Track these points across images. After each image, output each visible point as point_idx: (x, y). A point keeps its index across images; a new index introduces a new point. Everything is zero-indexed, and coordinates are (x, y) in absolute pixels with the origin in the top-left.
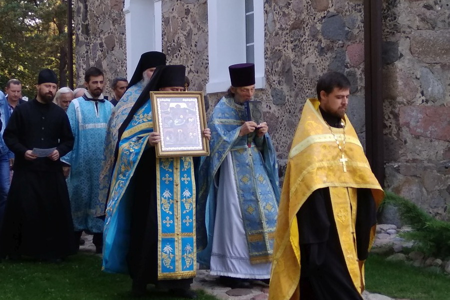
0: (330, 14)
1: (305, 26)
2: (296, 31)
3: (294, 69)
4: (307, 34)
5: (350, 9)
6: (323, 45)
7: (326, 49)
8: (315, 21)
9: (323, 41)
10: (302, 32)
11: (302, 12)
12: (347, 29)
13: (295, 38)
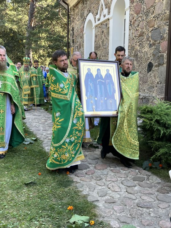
0: (155, 28)
1: (144, 34)
2: (141, 37)
3: (139, 54)
4: (145, 38)
5: (164, 25)
6: (151, 43)
7: (152, 45)
8: (149, 32)
9: (151, 41)
10: (143, 37)
11: (143, 29)
12: (161, 34)
13: (140, 40)
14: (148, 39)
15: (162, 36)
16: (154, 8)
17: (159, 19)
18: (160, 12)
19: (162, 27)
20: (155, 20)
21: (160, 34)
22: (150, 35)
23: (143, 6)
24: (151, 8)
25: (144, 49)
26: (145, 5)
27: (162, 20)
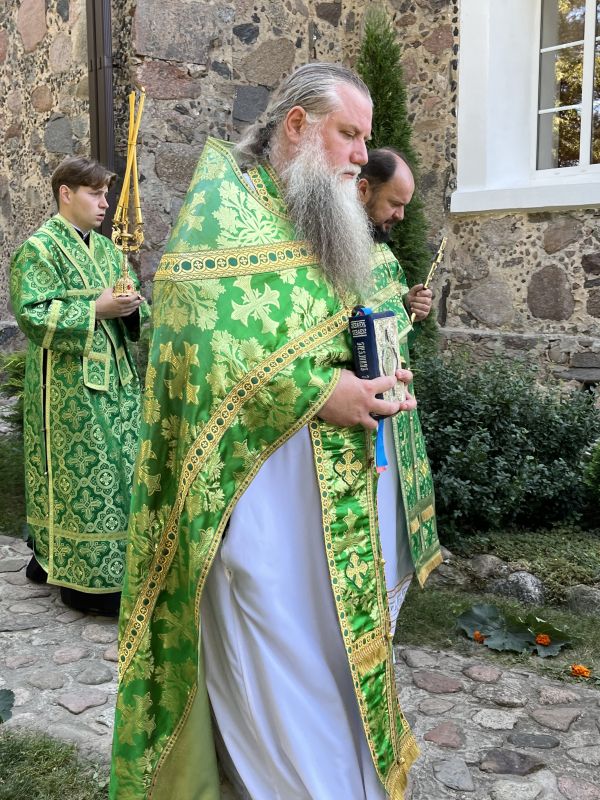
14: (36, 148)
15: (75, 142)
16: (48, 52)
17: (65, 89)
18: (64, 67)
19: (75, 114)
20: (53, 89)
21: (71, 134)
22: (41, 136)
23: (11, 39)
24: (38, 51)
25: (28, 178)
26: (16, 36)
27: (70, 92)
